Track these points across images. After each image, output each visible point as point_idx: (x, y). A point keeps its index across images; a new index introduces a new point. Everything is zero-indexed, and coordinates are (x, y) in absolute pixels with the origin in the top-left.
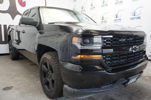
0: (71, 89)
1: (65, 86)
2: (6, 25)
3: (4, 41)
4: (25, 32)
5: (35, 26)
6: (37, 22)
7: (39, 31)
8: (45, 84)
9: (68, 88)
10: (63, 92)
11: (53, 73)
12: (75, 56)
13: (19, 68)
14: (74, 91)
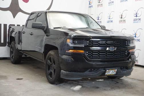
0: (65, 72)
1: (62, 71)
2: (6, 25)
3: (3, 42)
4: (33, 34)
5: (43, 29)
6: (45, 26)
7: (46, 34)
8: (49, 75)
9: (64, 71)
10: (61, 75)
11: (55, 64)
12: (68, 51)
13: (23, 69)
14: (67, 73)
